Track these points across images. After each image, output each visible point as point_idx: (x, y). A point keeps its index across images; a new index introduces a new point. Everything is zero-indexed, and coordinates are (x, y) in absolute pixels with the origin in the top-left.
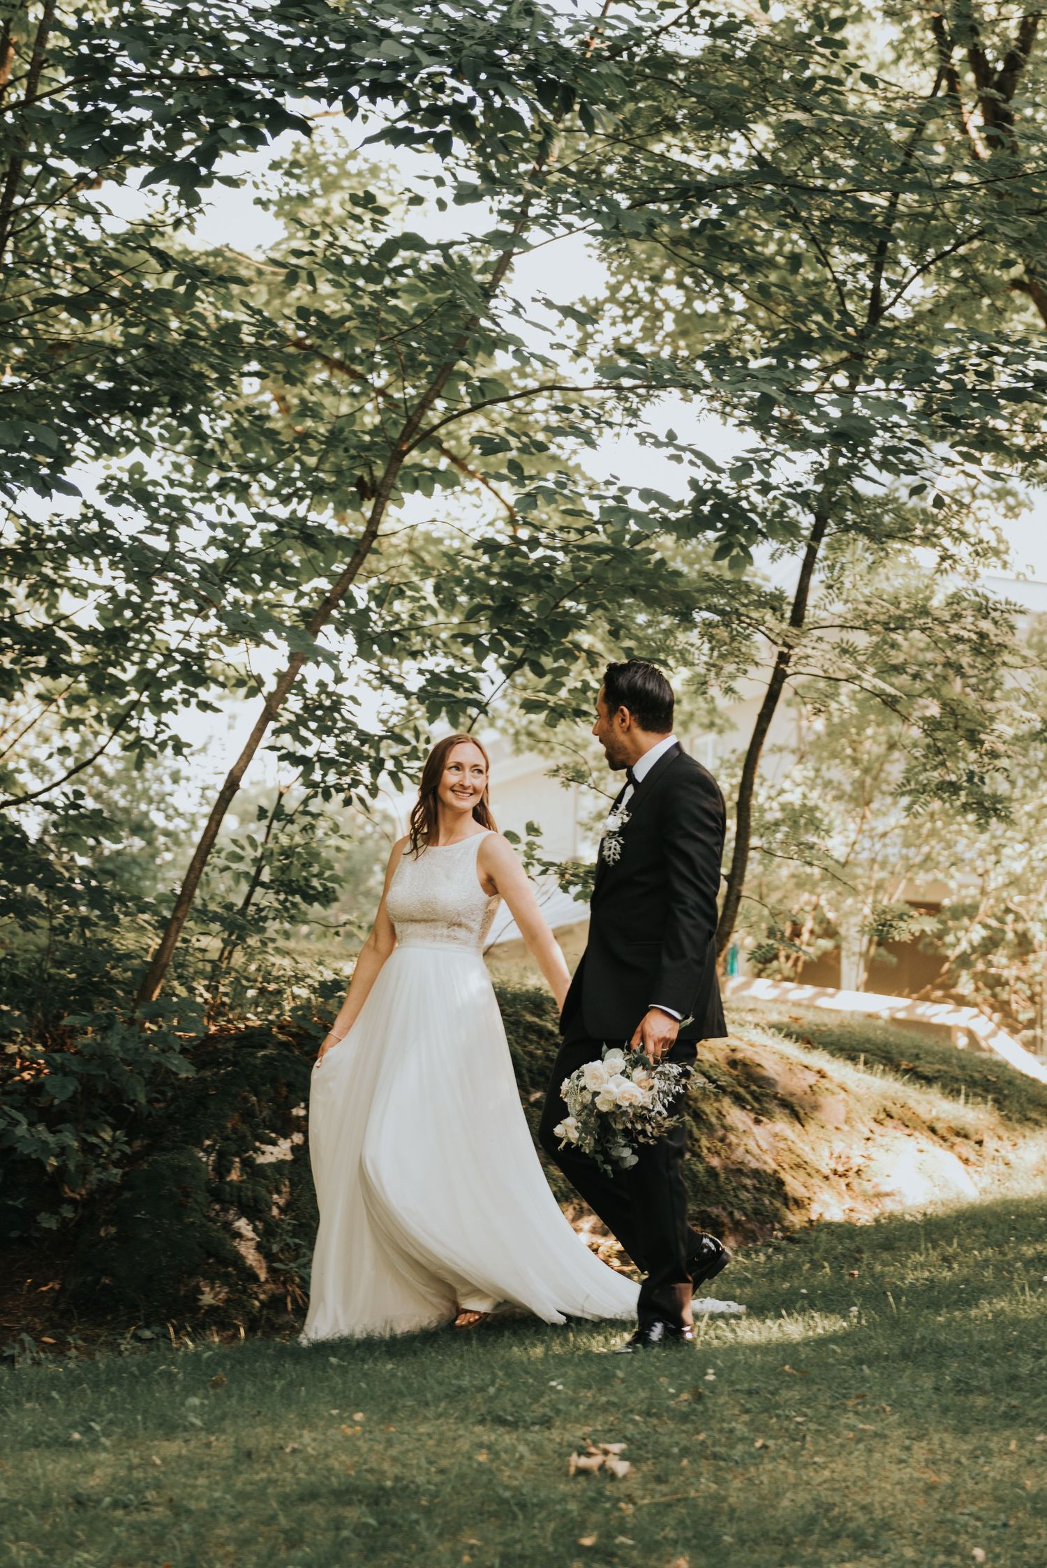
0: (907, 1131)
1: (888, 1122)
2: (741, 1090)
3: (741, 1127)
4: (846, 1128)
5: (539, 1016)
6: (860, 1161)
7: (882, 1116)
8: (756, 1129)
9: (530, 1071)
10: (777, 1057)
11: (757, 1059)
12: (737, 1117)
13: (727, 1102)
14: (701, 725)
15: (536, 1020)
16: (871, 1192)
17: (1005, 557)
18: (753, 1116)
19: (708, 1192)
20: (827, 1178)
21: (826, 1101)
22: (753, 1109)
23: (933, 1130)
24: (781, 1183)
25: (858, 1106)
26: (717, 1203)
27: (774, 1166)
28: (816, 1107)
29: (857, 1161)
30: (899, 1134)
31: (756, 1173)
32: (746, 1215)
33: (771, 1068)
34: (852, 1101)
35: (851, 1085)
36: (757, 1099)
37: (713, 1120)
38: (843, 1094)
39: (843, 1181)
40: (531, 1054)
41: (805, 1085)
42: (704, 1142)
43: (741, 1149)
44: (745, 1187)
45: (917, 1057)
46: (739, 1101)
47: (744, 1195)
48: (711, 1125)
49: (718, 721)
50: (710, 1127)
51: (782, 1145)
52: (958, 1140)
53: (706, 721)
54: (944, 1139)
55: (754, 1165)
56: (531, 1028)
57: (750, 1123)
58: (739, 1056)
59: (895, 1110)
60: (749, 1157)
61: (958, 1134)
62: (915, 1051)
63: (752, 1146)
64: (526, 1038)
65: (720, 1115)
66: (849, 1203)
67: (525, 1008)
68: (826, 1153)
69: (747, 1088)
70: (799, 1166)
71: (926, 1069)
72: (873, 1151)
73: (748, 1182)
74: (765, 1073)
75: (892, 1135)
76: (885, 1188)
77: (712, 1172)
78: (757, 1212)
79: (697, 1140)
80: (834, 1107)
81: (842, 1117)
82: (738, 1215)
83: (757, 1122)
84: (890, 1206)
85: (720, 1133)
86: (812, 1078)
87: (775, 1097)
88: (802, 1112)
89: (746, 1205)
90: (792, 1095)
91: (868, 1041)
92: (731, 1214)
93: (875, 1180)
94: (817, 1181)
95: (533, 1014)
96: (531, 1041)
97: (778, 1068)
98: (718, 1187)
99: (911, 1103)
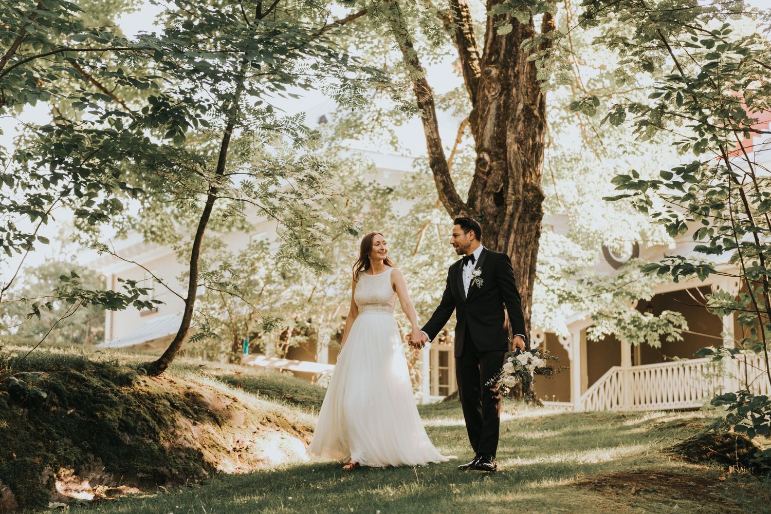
0: (277, 428)
1: (268, 424)
2: (188, 409)
3: (184, 426)
4: (244, 427)
5: (80, 371)
6: (248, 443)
7: (265, 421)
8: (193, 428)
9: (68, 398)
10: (212, 391)
11: (201, 392)
12: (182, 421)
13: (178, 414)
14: (238, 228)
15: (78, 373)
16: (252, 459)
17: (396, 145)
18: (192, 421)
19: (159, 460)
20: (229, 452)
21: (235, 413)
22: (193, 418)
23: (294, 428)
24: (201, 455)
25: (252, 416)
26: (163, 466)
27: (199, 446)
28: (229, 417)
29: (247, 443)
30: (272, 430)
31: (188, 450)
32: (179, 471)
33: (208, 396)
34: (249, 414)
35: (250, 406)
36: (196, 412)
37: (169, 423)
38: (245, 410)
39: (237, 454)
40: (71, 390)
41: (224, 406)
42: (162, 434)
43: (182, 438)
44: (180, 457)
45: (296, 391)
46: (186, 414)
47: (178, 461)
48: (167, 425)
49: (246, 226)
50: (167, 426)
51: (206, 436)
52: (307, 433)
53: (240, 226)
54: (299, 432)
55: (188, 445)
56: (74, 377)
57: (190, 425)
58: (191, 391)
59: (273, 418)
60: (186, 442)
61: (308, 430)
62: (295, 389)
63: (189, 436)
64: (69, 382)
65: (173, 421)
66: (239, 464)
67: (71, 367)
68: (231, 440)
69: (191, 407)
70: (213, 446)
71: (298, 397)
72: (256, 438)
73: (183, 454)
74: (203, 400)
75: (269, 431)
76: (260, 457)
77: (162, 449)
78: (185, 470)
79: (158, 434)
80: (239, 416)
81: (242, 422)
82: (175, 471)
83: (195, 424)
84: (260, 466)
85: (172, 430)
86: (228, 402)
87: (206, 412)
88: (220, 419)
89: (180, 466)
90: (217, 410)
91: (273, 384)
92: (171, 470)
93: (255, 453)
94: (223, 453)
95: (77, 370)
96: (72, 384)
97: (212, 397)
98: (165, 457)
99: (284, 415)
